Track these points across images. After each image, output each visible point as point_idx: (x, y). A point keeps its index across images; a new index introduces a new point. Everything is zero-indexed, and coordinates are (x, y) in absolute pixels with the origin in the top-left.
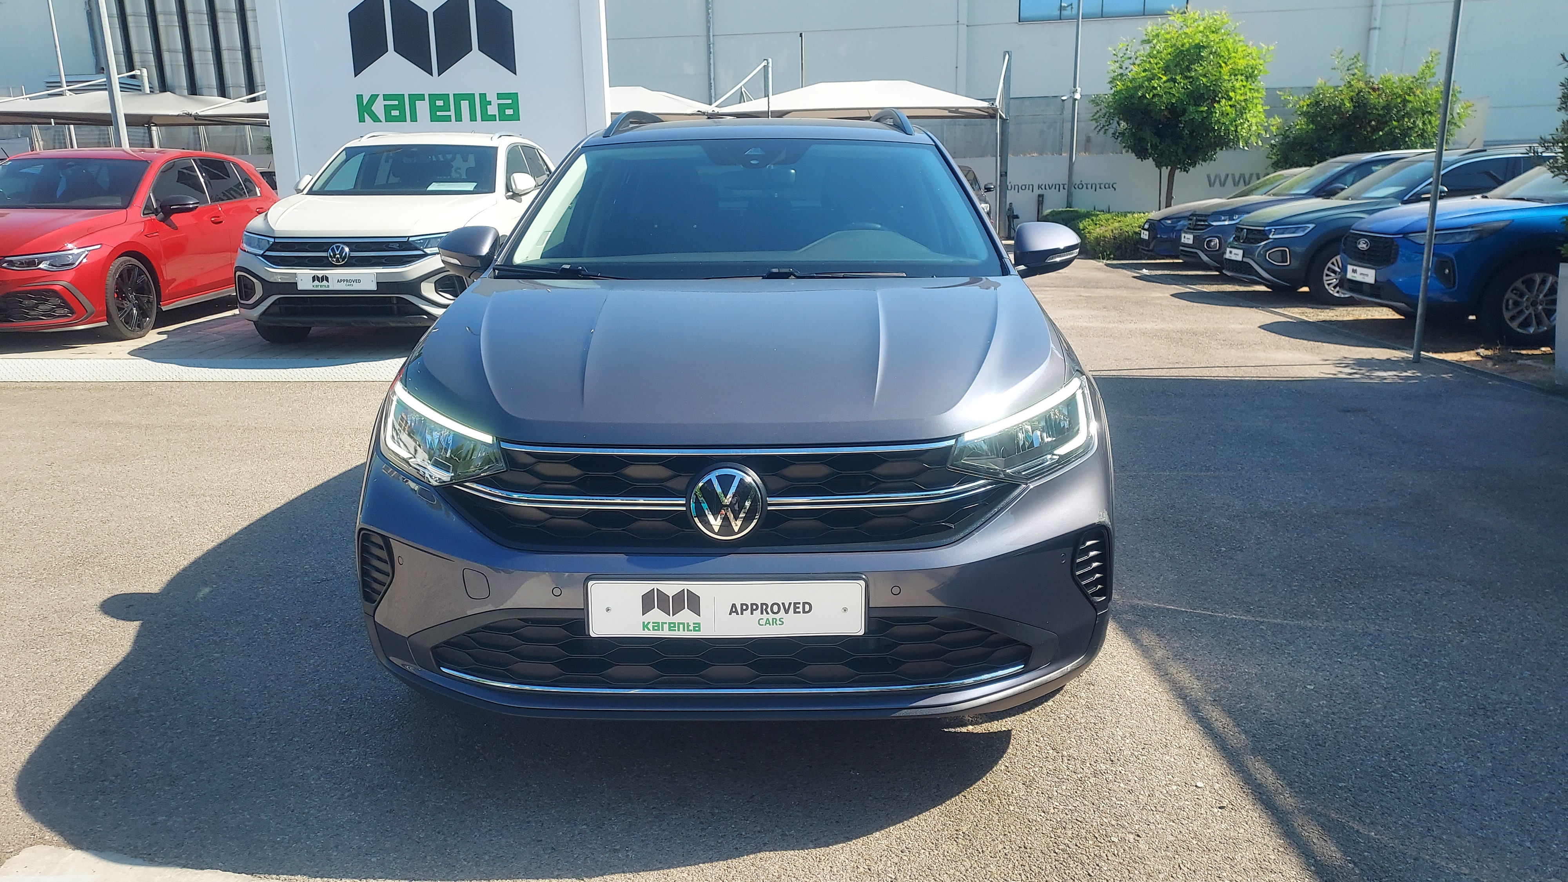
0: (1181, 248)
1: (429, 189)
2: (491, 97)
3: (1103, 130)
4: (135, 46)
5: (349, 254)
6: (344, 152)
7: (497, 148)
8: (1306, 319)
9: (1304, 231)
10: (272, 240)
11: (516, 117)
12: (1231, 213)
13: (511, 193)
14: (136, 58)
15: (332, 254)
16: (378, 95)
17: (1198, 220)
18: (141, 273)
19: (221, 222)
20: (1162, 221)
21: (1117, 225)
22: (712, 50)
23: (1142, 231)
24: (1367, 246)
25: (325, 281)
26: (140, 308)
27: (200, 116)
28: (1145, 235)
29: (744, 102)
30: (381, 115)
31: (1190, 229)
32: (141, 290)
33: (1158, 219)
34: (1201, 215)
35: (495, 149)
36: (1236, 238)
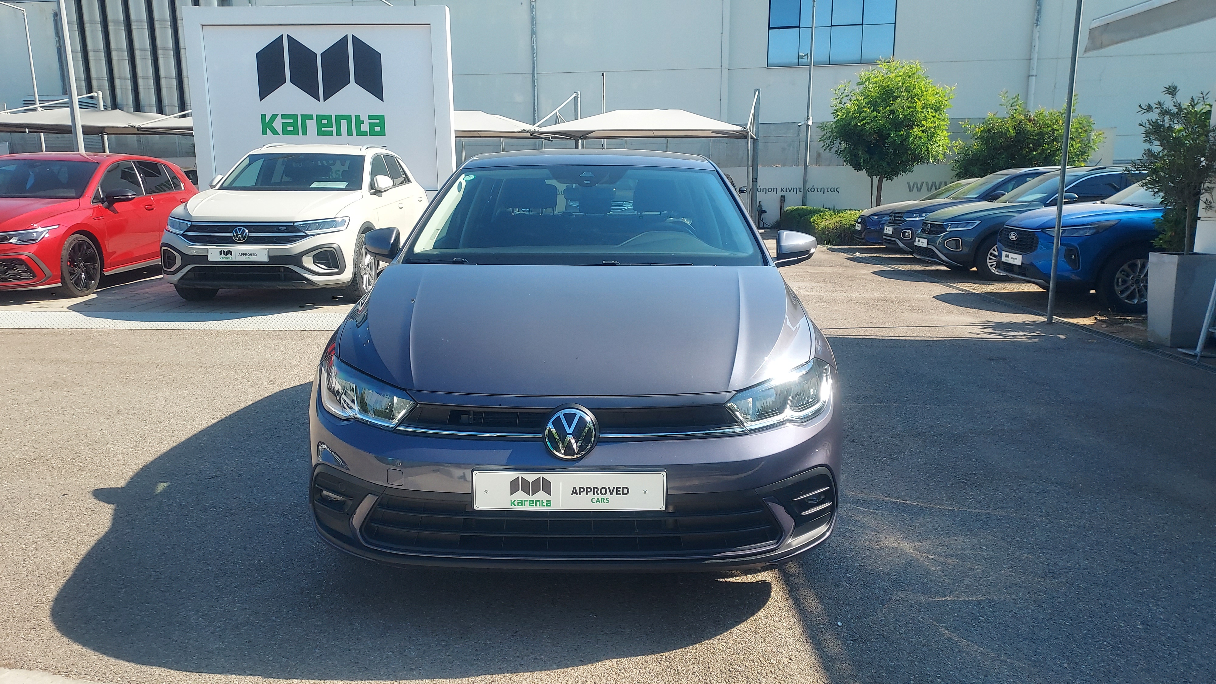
0: (884, 237)
1: (312, 186)
2: (364, 118)
3: (829, 148)
4: (93, 74)
5: (248, 234)
6: (248, 158)
7: (364, 156)
8: (973, 291)
9: (972, 226)
10: (190, 223)
11: (382, 133)
12: (921, 211)
13: (374, 191)
14: (95, 83)
15: (235, 234)
16: (278, 115)
17: (896, 217)
18: (89, 246)
19: (153, 209)
20: (871, 217)
21: (838, 219)
22: (536, 84)
23: (857, 224)
24: (1016, 237)
25: (229, 255)
26: (87, 273)
27: (142, 128)
28: (858, 227)
29: (559, 123)
30: (280, 131)
31: (891, 223)
32: (89, 259)
33: (868, 215)
34: (899, 213)
35: (363, 157)
36: (923, 231)
